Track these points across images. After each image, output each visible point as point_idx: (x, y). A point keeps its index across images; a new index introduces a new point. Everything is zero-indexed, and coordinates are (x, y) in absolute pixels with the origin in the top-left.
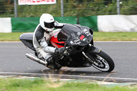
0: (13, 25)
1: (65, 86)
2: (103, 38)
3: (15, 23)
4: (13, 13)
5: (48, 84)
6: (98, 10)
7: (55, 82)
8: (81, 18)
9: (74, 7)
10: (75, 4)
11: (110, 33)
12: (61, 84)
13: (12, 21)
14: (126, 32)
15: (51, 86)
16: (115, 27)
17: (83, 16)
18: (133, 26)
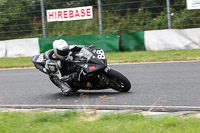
0: (41, 47)
1: (103, 119)
2: (151, 58)
3: (43, 44)
4: (40, 32)
5: (83, 118)
6: (145, 24)
7: (91, 115)
8: (124, 35)
9: (116, 22)
10: (116, 18)
11: (159, 52)
12: (98, 117)
13: (40, 42)
14: (180, 50)
15: (86, 120)
16: (166, 44)
17: (127, 32)
18: (188, 42)
